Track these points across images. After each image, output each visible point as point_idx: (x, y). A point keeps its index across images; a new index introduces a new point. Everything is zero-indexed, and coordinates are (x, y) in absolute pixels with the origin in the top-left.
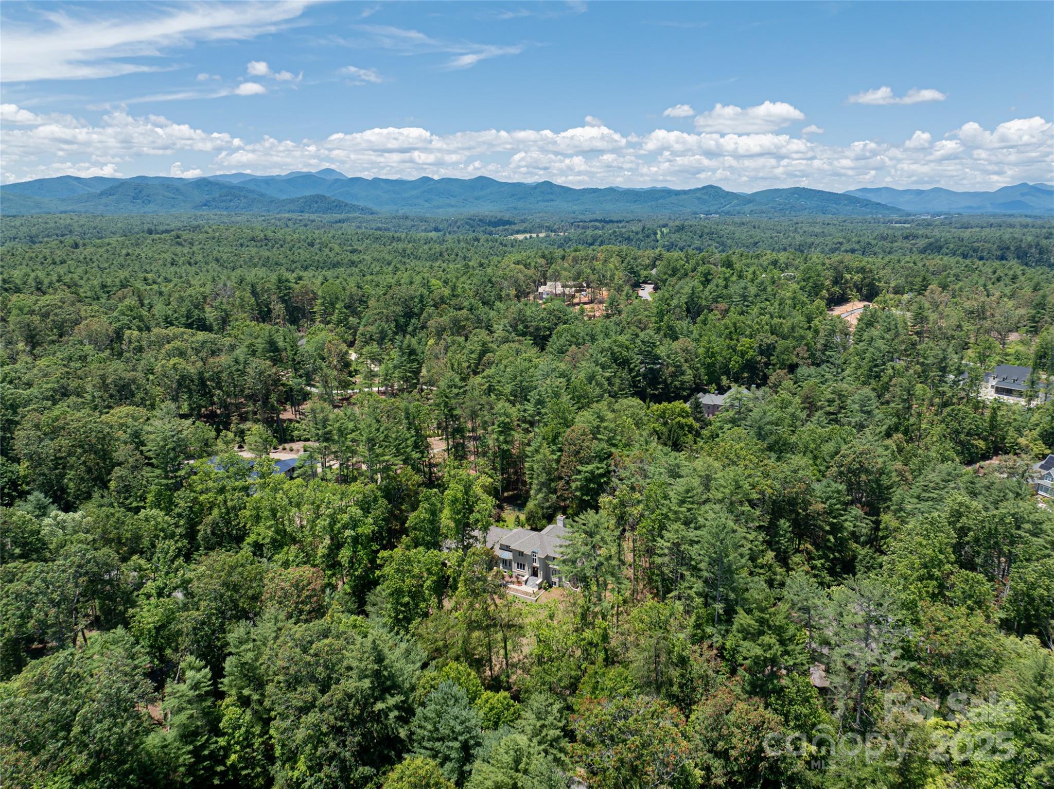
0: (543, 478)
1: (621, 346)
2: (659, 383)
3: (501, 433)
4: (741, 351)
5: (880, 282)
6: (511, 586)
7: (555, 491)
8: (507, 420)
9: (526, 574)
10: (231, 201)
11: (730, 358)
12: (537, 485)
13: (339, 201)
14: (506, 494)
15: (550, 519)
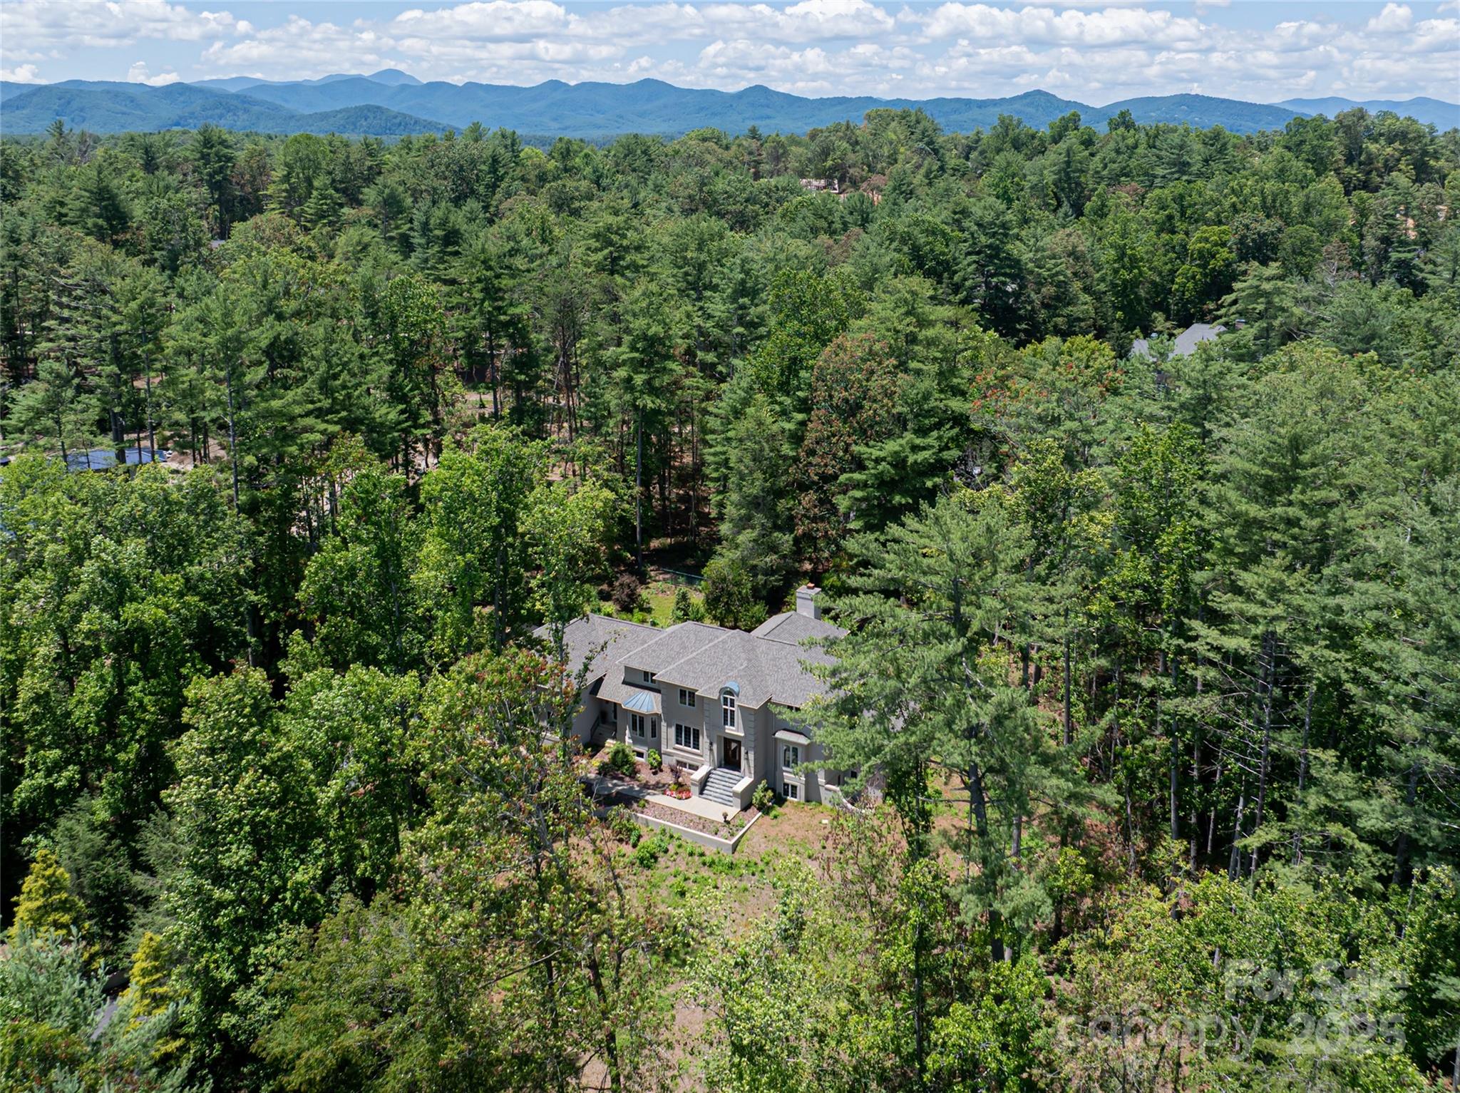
0: (755, 487)
1: (932, 232)
2: (1021, 319)
3: (637, 365)
4: (1200, 251)
5: (1437, 159)
6: (656, 798)
7: (788, 524)
8: (656, 329)
9: (704, 760)
10: (221, 117)
11: (1173, 272)
12: (738, 505)
13: (405, 116)
14: (655, 544)
15: (776, 601)
